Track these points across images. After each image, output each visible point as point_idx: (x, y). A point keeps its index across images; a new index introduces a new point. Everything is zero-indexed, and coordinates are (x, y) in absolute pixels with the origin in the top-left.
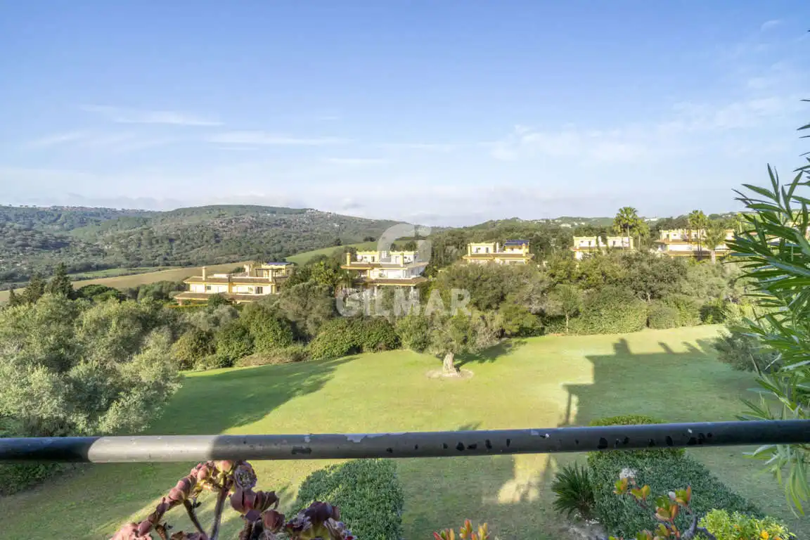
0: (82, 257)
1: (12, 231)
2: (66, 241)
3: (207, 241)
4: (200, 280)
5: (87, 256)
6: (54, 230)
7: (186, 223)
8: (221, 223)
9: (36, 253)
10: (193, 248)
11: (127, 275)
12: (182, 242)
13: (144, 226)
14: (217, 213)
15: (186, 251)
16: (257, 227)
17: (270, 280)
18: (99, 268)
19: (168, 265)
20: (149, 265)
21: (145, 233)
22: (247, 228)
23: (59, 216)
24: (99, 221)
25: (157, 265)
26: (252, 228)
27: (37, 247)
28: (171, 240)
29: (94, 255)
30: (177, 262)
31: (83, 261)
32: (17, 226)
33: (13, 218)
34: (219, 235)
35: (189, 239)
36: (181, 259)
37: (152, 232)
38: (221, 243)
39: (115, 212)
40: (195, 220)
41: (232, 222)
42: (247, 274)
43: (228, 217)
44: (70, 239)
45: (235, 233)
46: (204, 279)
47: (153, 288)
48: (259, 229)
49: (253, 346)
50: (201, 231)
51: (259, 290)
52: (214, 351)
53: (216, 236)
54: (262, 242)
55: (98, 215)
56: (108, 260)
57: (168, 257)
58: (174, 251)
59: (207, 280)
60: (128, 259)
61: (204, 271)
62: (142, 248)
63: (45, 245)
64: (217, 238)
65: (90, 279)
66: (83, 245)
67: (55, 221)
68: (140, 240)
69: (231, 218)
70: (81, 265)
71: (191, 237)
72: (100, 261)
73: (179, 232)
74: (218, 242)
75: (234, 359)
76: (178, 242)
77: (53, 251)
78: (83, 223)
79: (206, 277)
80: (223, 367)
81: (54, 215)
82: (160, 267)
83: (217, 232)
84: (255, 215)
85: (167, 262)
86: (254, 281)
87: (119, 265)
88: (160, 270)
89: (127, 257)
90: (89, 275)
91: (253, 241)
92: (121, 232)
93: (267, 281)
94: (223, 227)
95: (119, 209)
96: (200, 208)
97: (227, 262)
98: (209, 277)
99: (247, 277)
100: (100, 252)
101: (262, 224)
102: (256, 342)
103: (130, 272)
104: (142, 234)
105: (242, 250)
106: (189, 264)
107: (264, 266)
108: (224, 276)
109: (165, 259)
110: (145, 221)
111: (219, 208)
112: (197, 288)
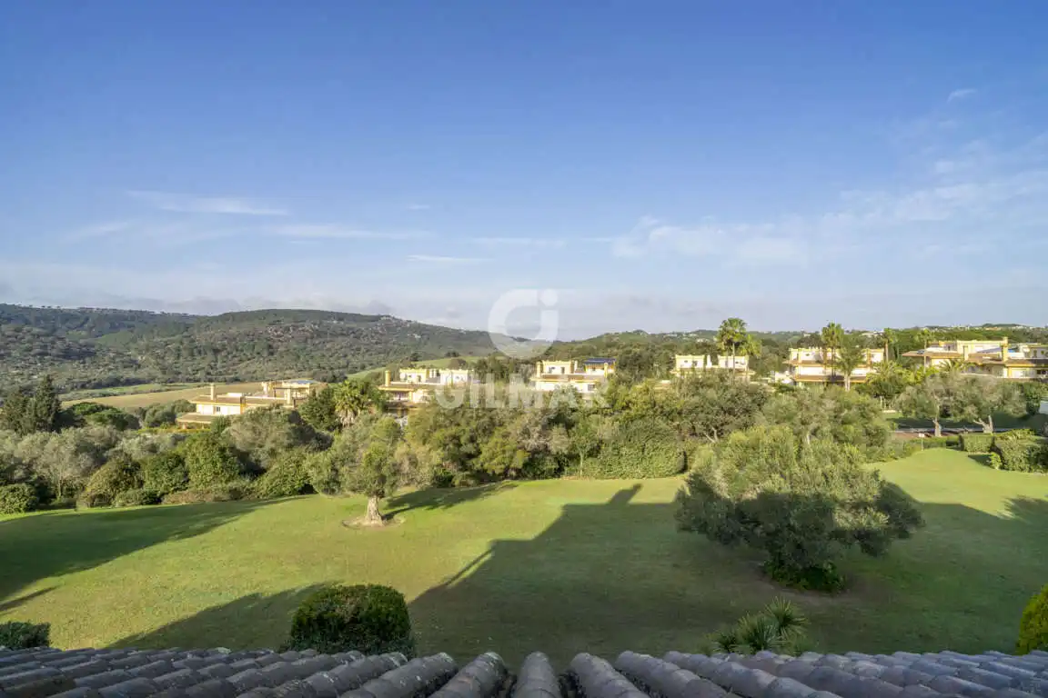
0: (110, 370)
1: (28, 337)
2: (92, 349)
3: (258, 353)
5: (117, 368)
6: (80, 337)
7: (233, 331)
8: (276, 331)
9: (56, 363)
10: (241, 361)
11: (159, 391)
12: (229, 354)
13: (185, 334)
14: (272, 319)
15: (234, 364)
16: (319, 336)
17: (289, 402)
18: (129, 382)
19: (210, 380)
20: (188, 380)
21: (186, 342)
22: (307, 338)
23: (87, 319)
24: (132, 326)
25: (198, 381)
26: (312, 338)
27: (58, 356)
28: (216, 351)
29: (124, 367)
30: (221, 378)
31: (110, 374)
32: (36, 330)
33: (32, 320)
34: (273, 346)
35: (237, 350)
36: (227, 374)
37: (193, 341)
38: (275, 356)
39: (153, 316)
40: (246, 327)
41: (289, 330)
43: (285, 324)
44: (97, 348)
45: (293, 345)
48: (322, 340)
50: (251, 341)
53: (270, 347)
54: (324, 356)
55: (133, 318)
56: (142, 374)
57: (211, 371)
58: (219, 364)
59: (216, 400)
62: (181, 359)
63: (67, 355)
64: (271, 350)
65: (115, 395)
66: (112, 355)
67: (82, 325)
68: (179, 350)
69: (288, 325)
70: (109, 378)
71: (240, 348)
72: (131, 374)
73: (226, 342)
74: (272, 354)
76: (223, 353)
77: (77, 362)
78: (114, 328)
79: (215, 396)
81: (80, 318)
82: (202, 383)
83: (270, 343)
84: (318, 322)
85: (209, 377)
87: (151, 380)
89: (164, 370)
90: (116, 391)
91: (314, 354)
92: (157, 339)
94: (278, 336)
95: (157, 312)
96: (252, 312)
100: (134, 364)
101: (325, 333)
103: (164, 388)
104: (182, 343)
105: (300, 365)
106: (235, 380)
109: (209, 374)
110: (187, 328)
111: (276, 313)
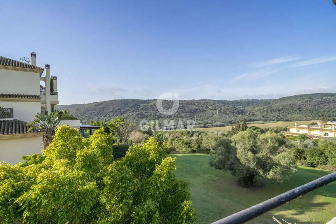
0: (249, 117)
1: (230, 108)
2: (244, 111)
3: (295, 111)
4: (294, 127)
5: (250, 116)
6: (240, 108)
7: (285, 103)
8: (302, 102)
9: (236, 115)
10: (289, 114)
11: (263, 123)
12: (284, 111)
13: (269, 105)
14: (300, 98)
15: (286, 115)
16: (322, 103)
17: (333, 130)
18: (254, 120)
19: (278, 120)
20: (271, 120)
21: (269, 108)
22: (316, 104)
23: (242, 103)
24: (253, 104)
25: (274, 120)
26: (319, 104)
27: (237, 113)
28: (279, 111)
29: (252, 116)
30: (282, 119)
31: (249, 118)
32: (231, 106)
33: (230, 104)
34: (301, 108)
35: (287, 110)
36: (284, 118)
37: (272, 107)
38: (302, 111)
39: (258, 100)
40: (290, 102)
41: (307, 102)
42: (318, 126)
43: (305, 100)
44: (245, 111)
45: (309, 107)
46: (296, 127)
47: (274, 129)
48: (323, 105)
49: (327, 161)
50: (292, 106)
51: (326, 134)
52: (305, 159)
53: (300, 108)
54: (325, 111)
55: (253, 102)
56: (257, 118)
57: (278, 117)
58: (281, 115)
59: (297, 128)
60: (264, 118)
61: (296, 123)
62: (268, 113)
63: (238, 113)
64: (300, 109)
65: (251, 124)
66: (249, 112)
67: (241, 104)
68: (267, 110)
69: (307, 100)
70: (249, 119)
71: (288, 109)
72: (254, 118)
73: (283, 107)
74: (301, 111)
75: (316, 164)
76: (282, 111)
77: (241, 115)
78: (248, 105)
79: (297, 126)
80: (310, 166)
81: (240, 103)
82: (275, 121)
83: (300, 107)
84: (321, 98)
85: (278, 119)
86: (323, 130)
87: (260, 120)
88: (275, 122)
89: (263, 117)
90: (251, 123)
91: (320, 110)
92: (261, 107)
93: (331, 130)
94: (303, 104)
95: (259, 99)
96: (291, 97)
97: (306, 120)
98: (298, 126)
99: (319, 128)
100: (254, 115)
101: (325, 102)
102: (329, 159)
103: (264, 122)
104: (268, 108)
105: (313, 115)
106: (287, 120)
107: (328, 123)
108: (306, 126)
109: (277, 118)
110: (269, 103)
111: (301, 96)
112: (293, 131)
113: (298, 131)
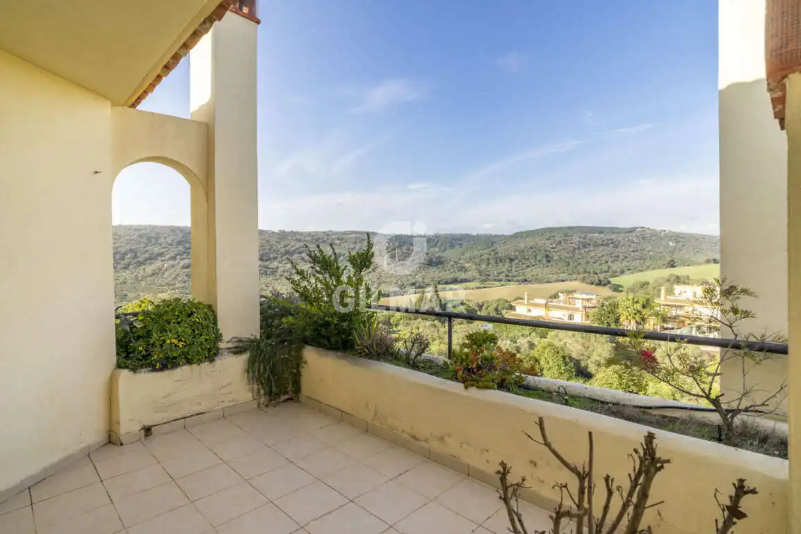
0: (451, 273)
2: (442, 260)
3: (540, 261)
4: (523, 303)
5: (455, 272)
6: (436, 252)
7: (522, 245)
8: (552, 244)
10: (528, 267)
11: (480, 288)
12: (519, 261)
13: (492, 248)
14: (548, 235)
15: (523, 269)
16: (584, 247)
17: (581, 309)
18: (462, 281)
19: (509, 281)
20: (495, 280)
21: (492, 253)
22: (575, 248)
24: (461, 244)
25: (500, 281)
26: (579, 248)
27: (426, 264)
28: (512, 260)
29: (459, 271)
30: (515, 279)
31: (452, 275)
34: (550, 255)
35: (525, 259)
36: (519, 276)
37: (497, 253)
38: (551, 263)
39: (472, 236)
40: (530, 242)
41: (561, 243)
42: (560, 301)
43: (557, 239)
44: (445, 258)
45: (564, 254)
48: (587, 250)
50: (535, 252)
51: (571, 317)
53: (547, 256)
54: (588, 263)
55: (461, 239)
56: (468, 275)
57: (509, 274)
58: (513, 270)
59: (529, 304)
60: (481, 275)
62: (490, 266)
64: (548, 258)
66: (452, 263)
67: (436, 244)
68: (488, 259)
69: (560, 239)
70: (452, 278)
71: (527, 257)
72: (462, 276)
73: (517, 253)
74: (549, 261)
76: (517, 261)
77: (435, 268)
78: (452, 246)
79: (528, 301)
82: (502, 283)
83: (548, 253)
85: (508, 278)
86: (567, 309)
87: (474, 279)
88: (502, 285)
89: (480, 272)
90: (456, 286)
91: (580, 261)
92: (476, 253)
93: (578, 310)
94: (553, 248)
95: (475, 234)
98: (530, 301)
99: (561, 304)
100: (463, 269)
101: (589, 245)
103: (482, 285)
104: (490, 254)
105: (570, 270)
106: (525, 281)
107: (575, 295)
108: (542, 301)
109: (507, 276)
110: (493, 243)
111: (551, 230)
113: (530, 311)
